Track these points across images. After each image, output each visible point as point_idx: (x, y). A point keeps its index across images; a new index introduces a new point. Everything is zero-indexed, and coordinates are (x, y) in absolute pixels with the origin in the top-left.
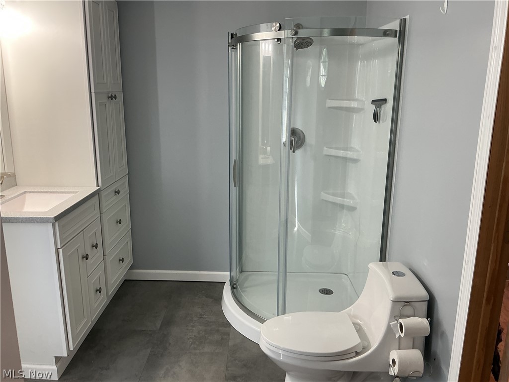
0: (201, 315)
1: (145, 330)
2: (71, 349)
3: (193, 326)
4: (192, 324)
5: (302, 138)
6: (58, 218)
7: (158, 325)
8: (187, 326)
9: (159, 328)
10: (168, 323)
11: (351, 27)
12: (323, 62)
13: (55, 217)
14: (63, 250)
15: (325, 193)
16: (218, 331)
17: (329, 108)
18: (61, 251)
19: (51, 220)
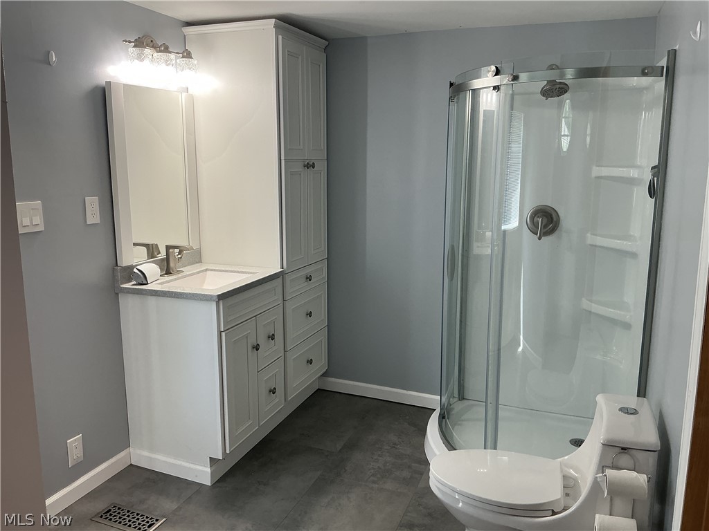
0: (395, 444)
1: (322, 450)
2: (228, 451)
3: (379, 456)
4: (379, 453)
5: (555, 219)
6: (222, 297)
7: (339, 447)
8: (373, 454)
9: (338, 449)
10: (352, 446)
11: (604, 65)
12: (565, 118)
13: (219, 296)
14: (226, 334)
15: (587, 300)
16: (409, 467)
17: (596, 177)
18: (223, 334)
19: (215, 298)
